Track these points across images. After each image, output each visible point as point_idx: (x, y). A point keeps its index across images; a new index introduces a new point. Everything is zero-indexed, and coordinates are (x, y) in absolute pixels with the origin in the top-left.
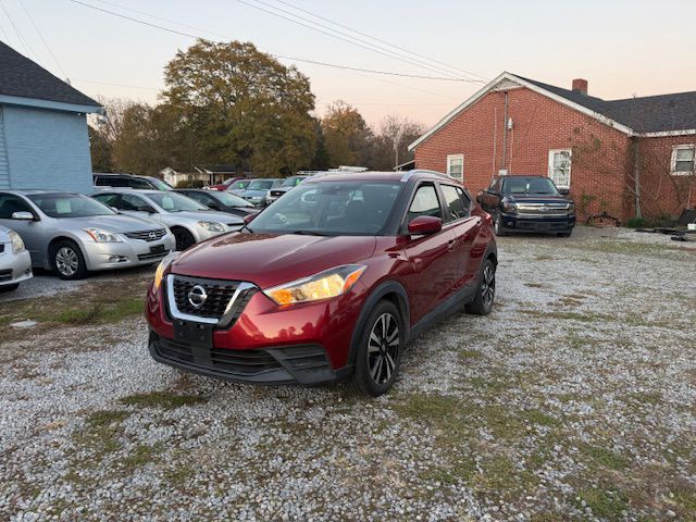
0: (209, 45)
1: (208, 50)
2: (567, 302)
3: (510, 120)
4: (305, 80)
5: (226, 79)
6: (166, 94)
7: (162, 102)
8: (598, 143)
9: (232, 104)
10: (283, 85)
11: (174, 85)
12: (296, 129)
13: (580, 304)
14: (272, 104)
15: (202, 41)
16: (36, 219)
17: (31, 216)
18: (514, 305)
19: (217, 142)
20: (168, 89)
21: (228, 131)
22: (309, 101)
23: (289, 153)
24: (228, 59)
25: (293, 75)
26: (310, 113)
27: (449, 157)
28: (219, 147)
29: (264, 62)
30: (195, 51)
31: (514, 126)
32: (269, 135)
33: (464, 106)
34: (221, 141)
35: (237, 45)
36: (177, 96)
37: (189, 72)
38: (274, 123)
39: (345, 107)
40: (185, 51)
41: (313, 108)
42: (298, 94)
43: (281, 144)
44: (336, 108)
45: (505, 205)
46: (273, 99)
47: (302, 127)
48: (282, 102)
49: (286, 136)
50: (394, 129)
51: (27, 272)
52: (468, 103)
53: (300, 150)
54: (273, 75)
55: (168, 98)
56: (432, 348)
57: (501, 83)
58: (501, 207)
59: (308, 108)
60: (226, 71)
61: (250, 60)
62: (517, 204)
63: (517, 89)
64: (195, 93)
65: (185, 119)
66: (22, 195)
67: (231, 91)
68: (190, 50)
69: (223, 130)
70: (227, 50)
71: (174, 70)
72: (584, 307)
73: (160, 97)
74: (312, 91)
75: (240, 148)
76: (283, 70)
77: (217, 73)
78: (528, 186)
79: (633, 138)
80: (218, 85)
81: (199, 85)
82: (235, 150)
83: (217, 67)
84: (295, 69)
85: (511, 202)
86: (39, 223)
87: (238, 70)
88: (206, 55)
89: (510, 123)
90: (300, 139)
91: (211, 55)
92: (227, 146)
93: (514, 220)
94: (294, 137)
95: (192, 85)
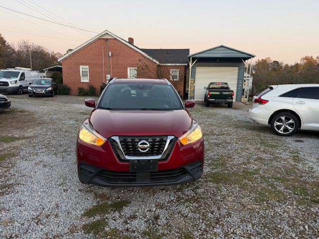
8: (146, 66)
27: (81, 67)
31: (112, 55)
33: (87, 43)
50: (27, 47)
52: (89, 42)
57: (104, 35)
63: (112, 39)
79: (159, 65)
89: (110, 53)
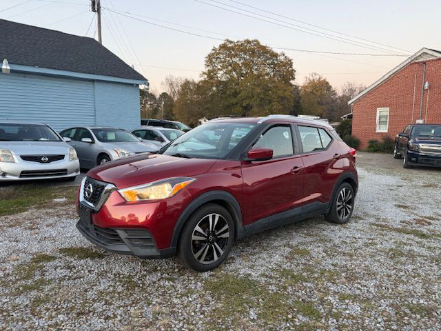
0: (231, 42)
1: (230, 45)
2: (418, 222)
3: (427, 83)
4: (290, 61)
5: (240, 63)
6: (204, 73)
7: (202, 79)
9: (242, 78)
10: (275, 65)
11: (210, 68)
12: (280, 93)
13: (430, 224)
14: (266, 77)
15: (228, 40)
16: (93, 142)
17: (91, 141)
18: (372, 220)
19: (231, 102)
20: (206, 70)
21: (238, 94)
22: (291, 74)
23: (275, 107)
24: (242, 51)
25: (282, 58)
26: (292, 82)
27: (378, 110)
28: (233, 105)
29: (264, 51)
30: (223, 47)
31: (430, 87)
32: (263, 96)
34: (234, 100)
35: (248, 42)
36: (211, 74)
37: (219, 60)
38: (267, 89)
39: (318, 77)
40: (217, 47)
41: (294, 79)
42: (285, 70)
43: (270, 102)
44: (311, 78)
45: (411, 144)
46: (267, 74)
47: (285, 90)
48: (274, 75)
49: (273, 96)
51: (77, 171)
53: (282, 105)
54: (269, 59)
55: (206, 76)
56: (276, 244)
57: (420, 56)
58: (408, 146)
59: (290, 79)
60: (241, 58)
61: (255, 50)
62: (420, 144)
63: (433, 60)
64: (221, 72)
65: (214, 89)
66: (89, 129)
67: (242, 70)
68: (220, 46)
69: (236, 94)
70: (242, 45)
71: (210, 59)
72: (431, 227)
73: (201, 76)
74: (294, 67)
75: (244, 105)
76: (276, 55)
77: (234, 60)
78: (433, 131)
80: (235, 67)
81: (223, 67)
82: (241, 106)
83: (236, 55)
84: (284, 55)
85: (415, 142)
86: (94, 145)
87: (248, 57)
88: (229, 49)
89: (427, 85)
90: (283, 98)
91: (232, 48)
92: (237, 103)
93: (417, 156)
94: (278, 97)
95: (219, 67)
